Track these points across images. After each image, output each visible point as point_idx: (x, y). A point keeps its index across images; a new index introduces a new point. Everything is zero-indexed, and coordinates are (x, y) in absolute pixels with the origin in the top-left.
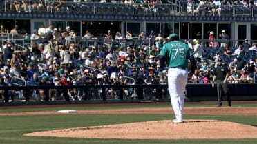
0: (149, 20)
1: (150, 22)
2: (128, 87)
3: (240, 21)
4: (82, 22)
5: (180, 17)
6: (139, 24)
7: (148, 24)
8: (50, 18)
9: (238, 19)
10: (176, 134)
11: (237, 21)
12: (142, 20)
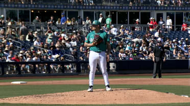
0: (86, 9)
1: (86, 11)
2: (68, 63)
3: (158, 10)
4: (31, 10)
5: (110, 6)
6: (78, 12)
7: (84, 12)
8: (5, 7)
9: (157, 8)
10: (107, 100)
11: (155, 10)
12: (80, 9)
